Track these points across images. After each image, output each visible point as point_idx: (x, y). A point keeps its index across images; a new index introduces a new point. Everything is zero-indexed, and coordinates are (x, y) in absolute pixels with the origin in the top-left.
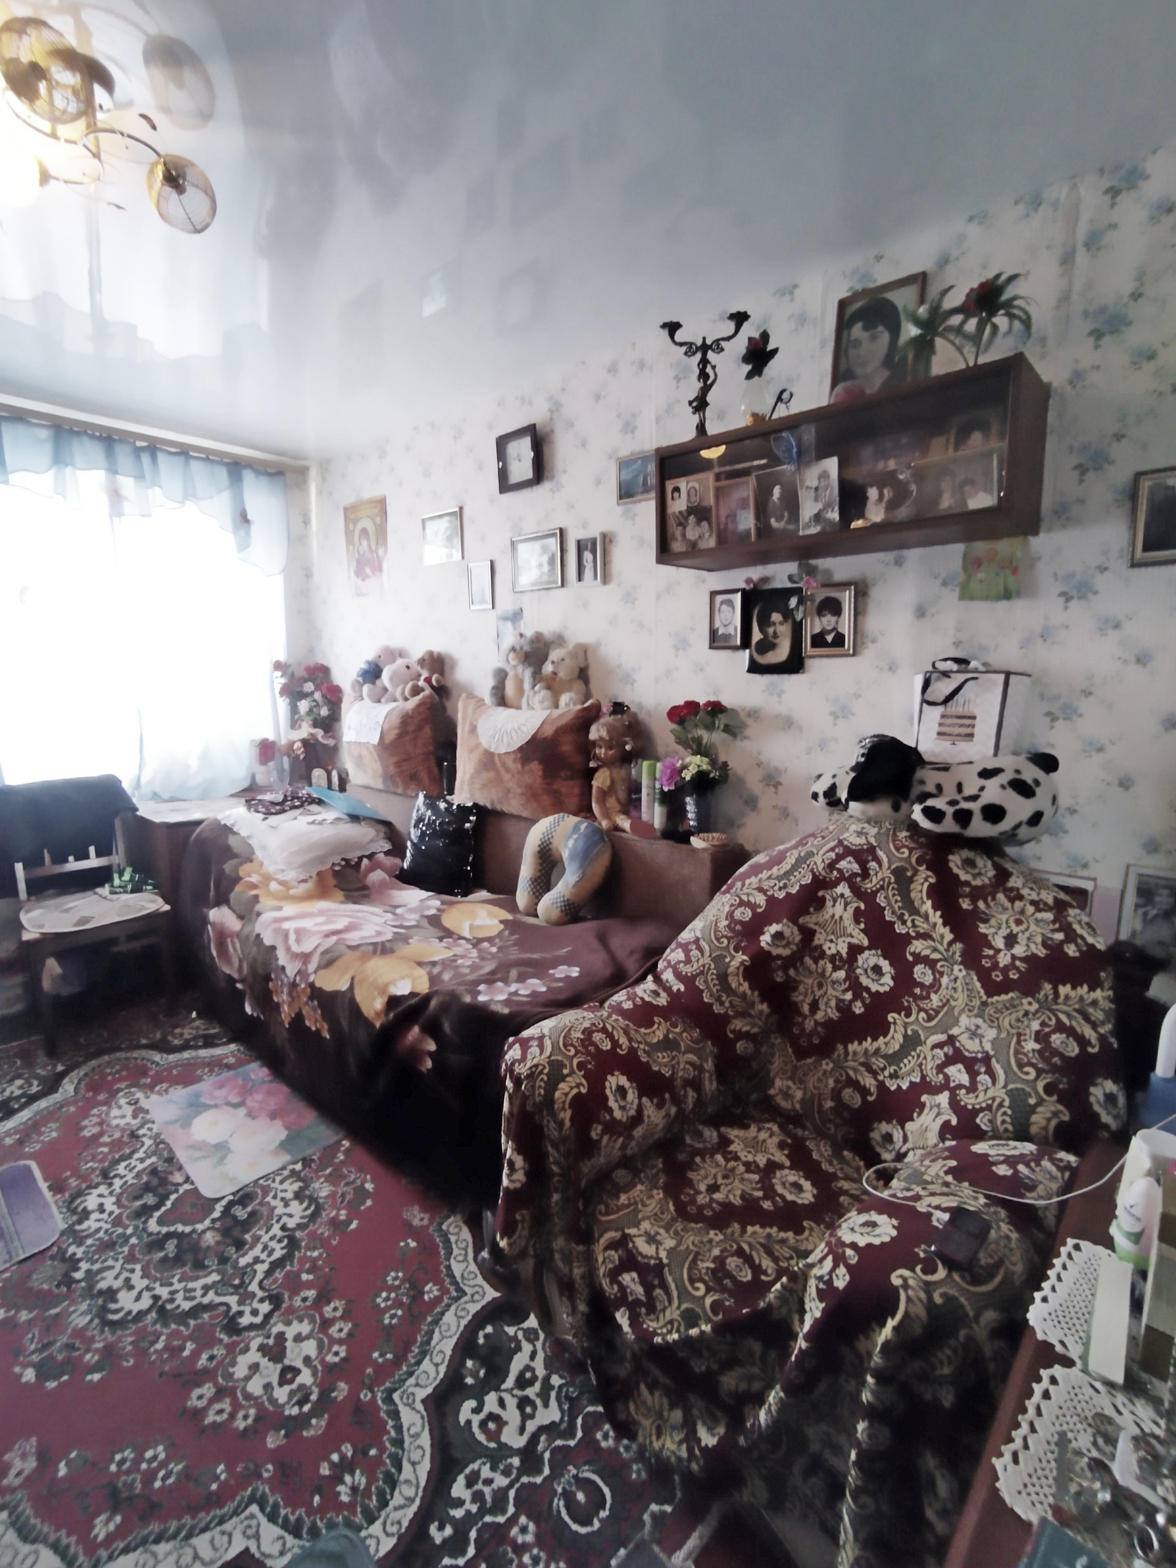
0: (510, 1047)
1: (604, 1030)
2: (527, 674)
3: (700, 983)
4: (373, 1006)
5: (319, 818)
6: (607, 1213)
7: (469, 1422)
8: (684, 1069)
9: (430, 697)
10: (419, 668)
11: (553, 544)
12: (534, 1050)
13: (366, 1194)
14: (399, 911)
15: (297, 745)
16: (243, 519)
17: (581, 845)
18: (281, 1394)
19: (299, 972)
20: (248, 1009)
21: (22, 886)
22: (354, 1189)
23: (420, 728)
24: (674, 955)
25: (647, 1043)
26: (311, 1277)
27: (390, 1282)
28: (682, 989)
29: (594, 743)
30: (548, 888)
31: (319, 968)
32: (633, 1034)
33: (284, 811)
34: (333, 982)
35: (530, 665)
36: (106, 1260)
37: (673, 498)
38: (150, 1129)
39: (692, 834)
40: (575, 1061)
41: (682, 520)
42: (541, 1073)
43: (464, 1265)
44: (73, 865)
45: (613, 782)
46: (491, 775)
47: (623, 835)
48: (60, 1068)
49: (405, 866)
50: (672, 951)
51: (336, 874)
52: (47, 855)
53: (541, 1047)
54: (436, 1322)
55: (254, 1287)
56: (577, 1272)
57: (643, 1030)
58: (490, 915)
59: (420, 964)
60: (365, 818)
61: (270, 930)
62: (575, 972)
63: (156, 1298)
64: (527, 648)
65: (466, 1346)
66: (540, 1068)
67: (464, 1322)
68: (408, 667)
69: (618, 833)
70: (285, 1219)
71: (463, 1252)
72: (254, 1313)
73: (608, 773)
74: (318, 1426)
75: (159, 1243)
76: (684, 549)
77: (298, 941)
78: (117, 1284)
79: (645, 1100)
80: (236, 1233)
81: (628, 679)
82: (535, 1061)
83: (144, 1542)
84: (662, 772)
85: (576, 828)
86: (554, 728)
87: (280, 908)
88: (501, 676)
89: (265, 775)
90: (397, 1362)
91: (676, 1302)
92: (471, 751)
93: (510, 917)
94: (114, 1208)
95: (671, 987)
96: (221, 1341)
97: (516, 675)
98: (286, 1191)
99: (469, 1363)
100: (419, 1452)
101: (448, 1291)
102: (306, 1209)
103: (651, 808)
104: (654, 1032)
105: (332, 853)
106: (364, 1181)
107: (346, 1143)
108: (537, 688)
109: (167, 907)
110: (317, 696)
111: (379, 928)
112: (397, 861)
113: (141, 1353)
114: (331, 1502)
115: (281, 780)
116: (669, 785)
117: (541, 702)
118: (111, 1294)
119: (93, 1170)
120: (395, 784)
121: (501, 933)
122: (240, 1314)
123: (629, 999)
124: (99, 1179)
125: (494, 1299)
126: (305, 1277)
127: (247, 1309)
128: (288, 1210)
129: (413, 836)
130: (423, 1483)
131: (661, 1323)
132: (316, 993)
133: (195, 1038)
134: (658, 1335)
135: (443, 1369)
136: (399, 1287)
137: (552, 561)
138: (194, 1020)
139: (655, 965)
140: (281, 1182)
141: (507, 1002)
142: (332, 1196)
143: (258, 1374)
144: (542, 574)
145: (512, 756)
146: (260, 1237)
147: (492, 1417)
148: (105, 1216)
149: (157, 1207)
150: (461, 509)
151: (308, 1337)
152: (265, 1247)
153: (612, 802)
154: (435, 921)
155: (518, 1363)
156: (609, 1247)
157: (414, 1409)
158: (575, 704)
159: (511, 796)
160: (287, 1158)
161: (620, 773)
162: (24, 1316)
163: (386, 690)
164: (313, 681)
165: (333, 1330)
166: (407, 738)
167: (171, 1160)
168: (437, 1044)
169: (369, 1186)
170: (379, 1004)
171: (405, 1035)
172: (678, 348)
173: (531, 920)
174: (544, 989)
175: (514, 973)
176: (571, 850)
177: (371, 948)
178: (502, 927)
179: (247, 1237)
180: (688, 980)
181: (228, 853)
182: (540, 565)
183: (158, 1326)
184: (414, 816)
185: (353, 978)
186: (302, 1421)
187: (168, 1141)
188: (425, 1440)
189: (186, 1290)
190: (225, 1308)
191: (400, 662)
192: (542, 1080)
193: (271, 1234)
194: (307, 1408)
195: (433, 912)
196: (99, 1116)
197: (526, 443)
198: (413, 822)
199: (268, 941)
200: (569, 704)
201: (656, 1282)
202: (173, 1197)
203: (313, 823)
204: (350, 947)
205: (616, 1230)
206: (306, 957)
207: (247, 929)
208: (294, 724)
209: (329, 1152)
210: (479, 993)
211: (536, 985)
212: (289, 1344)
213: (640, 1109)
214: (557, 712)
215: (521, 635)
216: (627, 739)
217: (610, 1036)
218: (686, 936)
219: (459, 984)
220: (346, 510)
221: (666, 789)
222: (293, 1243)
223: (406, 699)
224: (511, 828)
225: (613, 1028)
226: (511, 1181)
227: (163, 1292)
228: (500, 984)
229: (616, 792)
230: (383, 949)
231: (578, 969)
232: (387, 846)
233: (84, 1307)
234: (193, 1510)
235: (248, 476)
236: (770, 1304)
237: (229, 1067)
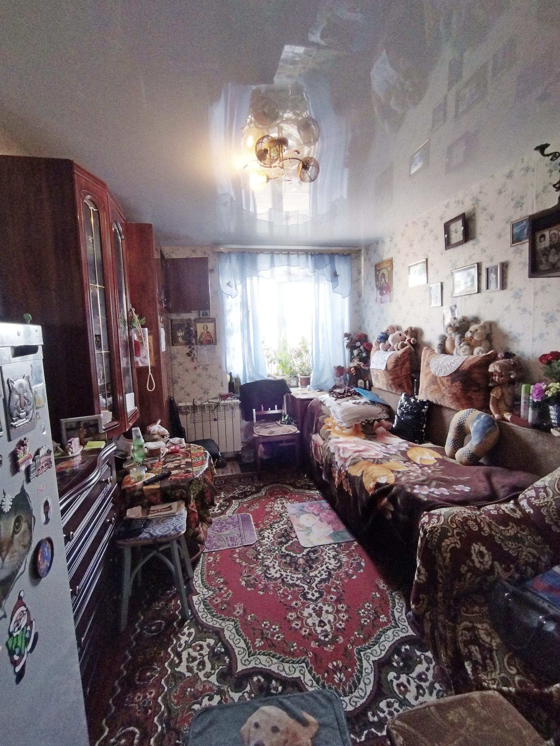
0: (424, 516)
1: (475, 521)
2: (457, 338)
3: (544, 511)
4: (369, 485)
5: (358, 401)
6: (466, 612)
7: (392, 681)
8: (526, 555)
9: (410, 348)
10: (405, 335)
11: (474, 272)
12: (435, 520)
13: (361, 567)
14: (388, 446)
15: (352, 369)
16: (335, 275)
17: (480, 426)
18: (319, 629)
19: (342, 465)
20: (323, 477)
21: (255, 417)
22: (357, 563)
23: (404, 364)
24: (530, 493)
25: (501, 534)
26: (335, 591)
27: (366, 607)
28: (532, 512)
29: (492, 373)
30: (462, 446)
31: (350, 465)
32: (493, 527)
33: (344, 397)
34: (355, 472)
35: (458, 333)
36: (268, 555)
37: (540, 241)
38: (286, 515)
39: (553, 427)
40: (455, 531)
41: (546, 252)
42: (436, 531)
43: (400, 614)
44: (270, 412)
45: (503, 394)
46: (435, 387)
47: (507, 423)
48: (261, 485)
49: (394, 426)
50: (529, 490)
51: (363, 426)
52: (262, 407)
53: (438, 519)
54: (384, 632)
55: (314, 585)
56: (449, 635)
57: (501, 527)
58: (431, 454)
59: (392, 471)
60: (378, 403)
61: (333, 446)
62: (467, 489)
63: (282, 575)
64: (457, 325)
65: (395, 649)
66: (436, 529)
67: (396, 638)
68: (400, 335)
69: (504, 422)
70: (328, 564)
71: (401, 608)
72: (313, 595)
73: (500, 390)
74: (330, 648)
75: (284, 556)
76: (547, 268)
77: (343, 452)
78: (271, 565)
79: (496, 563)
80: (310, 562)
81: (515, 339)
82: (434, 525)
83: (269, 655)
84: (534, 391)
85: (479, 417)
86: (469, 365)
87: (338, 438)
88: (444, 339)
89: (339, 381)
90: (365, 640)
91: (498, 672)
92: (426, 375)
93: (440, 457)
94: (272, 538)
95: (525, 510)
96: (300, 600)
97: (451, 338)
98: (330, 554)
99: (396, 657)
100: (368, 681)
101: (391, 622)
102: (336, 564)
103: (526, 410)
104: (508, 530)
105: (362, 417)
106: (361, 561)
107: (356, 543)
108: (462, 345)
109: (298, 432)
110: (362, 348)
111: (377, 452)
112: (390, 424)
113: (275, 592)
114: (331, 679)
115: (345, 384)
116: (537, 398)
117: (463, 352)
118: (268, 568)
119: (268, 523)
120: (391, 388)
121: (435, 464)
122: (308, 593)
123: (495, 509)
124: (269, 527)
125: (412, 635)
126: (333, 590)
127: (311, 593)
128: (330, 561)
129: (398, 413)
130: (368, 694)
131: (489, 678)
132: (348, 476)
133: (305, 485)
134: (486, 682)
135: (384, 653)
136: (369, 611)
137: (473, 280)
138: (305, 478)
139: (518, 495)
140: (329, 550)
141: (427, 496)
142: (347, 562)
143: (311, 618)
144: (467, 287)
145: (446, 378)
146: (318, 568)
147: (402, 684)
148: (269, 540)
149: (286, 543)
150: (427, 259)
151: (331, 613)
152: (320, 572)
153: (502, 406)
154: (404, 453)
155: (420, 669)
156: (465, 629)
157: (369, 663)
158: (482, 353)
159: (445, 398)
160: (332, 541)
161: (507, 391)
162: (244, 564)
163: (390, 345)
164: (360, 342)
165: (341, 615)
166: (398, 368)
167: (291, 528)
168: (394, 508)
169: (363, 564)
170: (372, 485)
171: (381, 501)
172: (546, 158)
173: (452, 460)
174: (448, 494)
175: (434, 483)
176: (475, 428)
177: (372, 461)
178: (436, 461)
179: (314, 565)
180: (537, 509)
181: (321, 412)
182: (466, 283)
183: (281, 585)
184: (399, 404)
185: (363, 472)
186: (325, 644)
187: (292, 521)
188: (372, 677)
189: (291, 577)
190: (303, 588)
191: (397, 332)
192: (437, 535)
193: (322, 568)
194: (327, 639)
195: (404, 449)
196: (271, 505)
197: (460, 223)
198: (399, 406)
199: (332, 450)
200: (479, 353)
201: (488, 656)
202: (291, 542)
203: (355, 403)
204: (363, 458)
205: (470, 622)
206: (346, 460)
207: (325, 444)
208: (351, 360)
209: (349, 544)
210: (414, 488)
211: (445, 491)
212: (324, 612)
213: (492, 566)
214: (472, 357)
215: (455, 318)
216: (512, 372)
217: (479, 525)
218: (539, 483)
219: (408, 483)
220: (376, 266)
221: (535, 400)
222: (330, 575)
223: (399, 350)
224: (446, 413)
225: (481, 521)
226: (418, 578)
227: (284, 574)
228: (426, 487)
229: (504, 400)
230: (377, 462)
231: (469, 488)
232: (387, 416)
233: (260, 568)
234: (285, 653)
235: (336, 258)
236: (551, 692)
237: (315, 499)
